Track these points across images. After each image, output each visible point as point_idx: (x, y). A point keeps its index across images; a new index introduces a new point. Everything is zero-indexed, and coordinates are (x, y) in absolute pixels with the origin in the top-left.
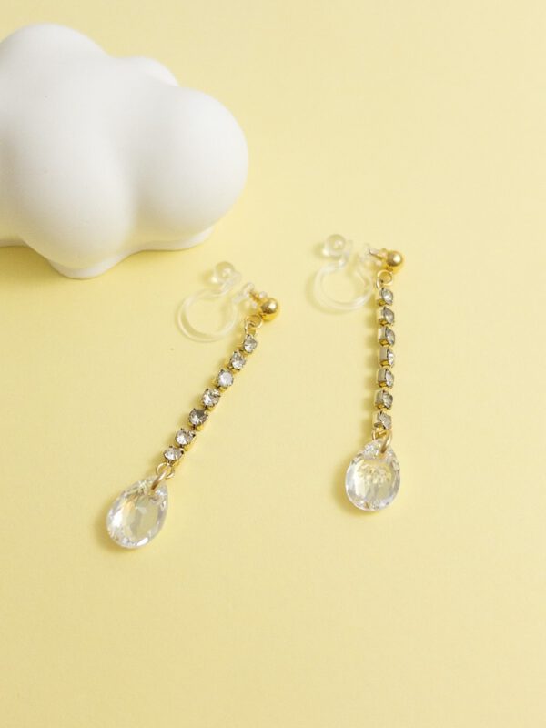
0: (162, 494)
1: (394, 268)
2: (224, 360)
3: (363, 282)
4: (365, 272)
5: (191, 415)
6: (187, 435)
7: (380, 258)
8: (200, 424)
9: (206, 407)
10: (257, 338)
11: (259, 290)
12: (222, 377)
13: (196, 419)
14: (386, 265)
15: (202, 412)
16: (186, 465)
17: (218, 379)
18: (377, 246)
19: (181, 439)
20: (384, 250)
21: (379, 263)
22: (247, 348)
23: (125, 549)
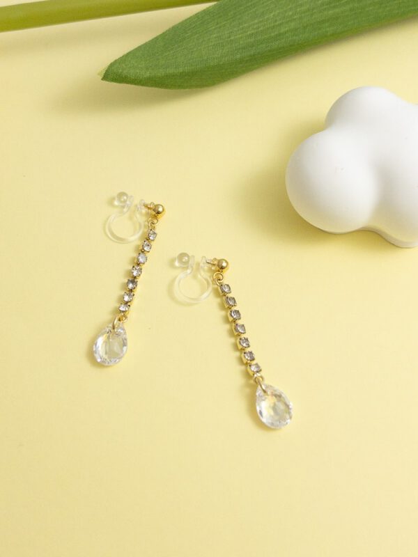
0: (122, 331)
1: (224, 270)
2: (139, 246)
3: (205, 282)
4: (204, 274)
5: (128, 283)
6: (129, 295)
7: (214, 265)
8: (134, 288)
9: (135, 277)
10: (156, 231)
11: (148, 202)
12: (140, 258)
13: (131, 286)
14: (218, 268)
15: (133, 280)
16: (133, 313)
17: (138, 260)
18: (210, 257)
19: (126, 298)
20: (215, 259)
21: (213, 268)
22: (151, 238)
23: (107, 366)
